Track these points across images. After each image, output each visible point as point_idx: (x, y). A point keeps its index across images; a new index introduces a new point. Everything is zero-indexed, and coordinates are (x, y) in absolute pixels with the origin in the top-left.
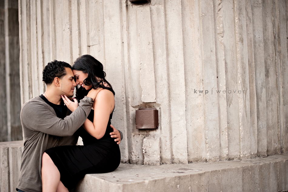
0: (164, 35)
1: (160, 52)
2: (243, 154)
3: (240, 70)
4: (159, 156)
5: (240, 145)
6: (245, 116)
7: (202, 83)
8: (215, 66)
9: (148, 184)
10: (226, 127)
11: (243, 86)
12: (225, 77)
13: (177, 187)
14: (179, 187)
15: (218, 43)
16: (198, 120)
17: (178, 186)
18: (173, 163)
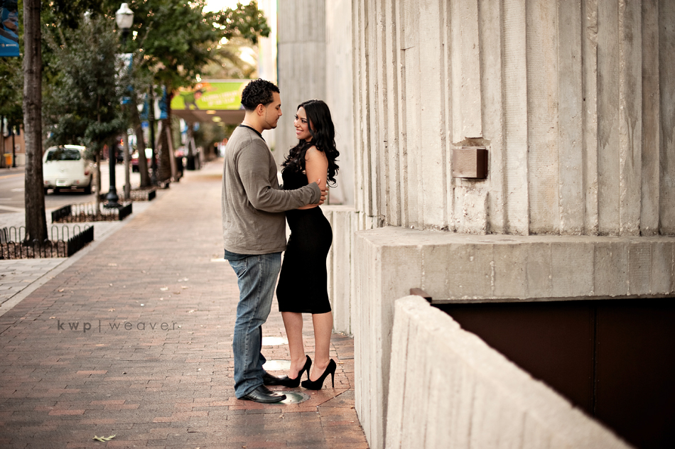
0: (499, 33)
1: (492, 59)
2: (624, 228)
3: (623, 88)
4: (484, 221)
5: (619, 211)
6: (631, 165)
7: (556, 109)
8: (579, 80)
9: (422, 250)
10: (596, 180)
11: (627, 115)
12: (596, 99)
13: (469, 259)
14: (474, 259)
15: (588, 43)
16: (548, 168)
17: (472, 258)
18: (507, 233)
